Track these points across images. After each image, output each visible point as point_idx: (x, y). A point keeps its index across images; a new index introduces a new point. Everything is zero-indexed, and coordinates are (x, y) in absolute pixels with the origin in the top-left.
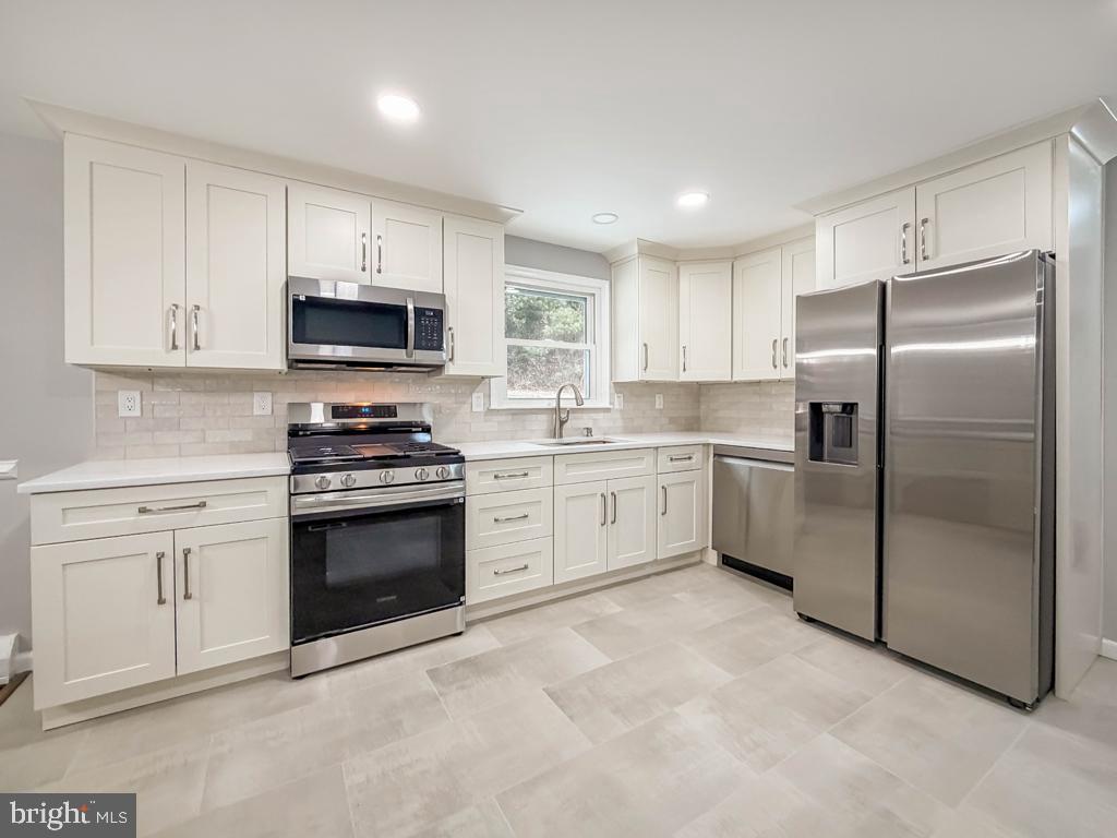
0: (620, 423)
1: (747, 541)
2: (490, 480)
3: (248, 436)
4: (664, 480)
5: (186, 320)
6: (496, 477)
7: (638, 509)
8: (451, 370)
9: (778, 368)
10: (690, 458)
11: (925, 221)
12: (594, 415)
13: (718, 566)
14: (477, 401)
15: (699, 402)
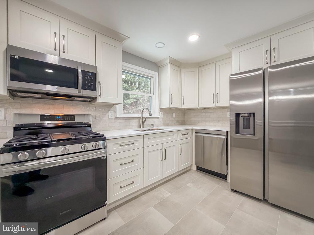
0: (162, 123)
1: (204, 161)
2: (118, 147)
4: (180, 142)
6: (120, 145)
7: (172, 153)
8: (100, 100)
9: (215, 103)
10: (188, 134)
11: (274, 49)
12: (154, 120)
13: (196, 171)
14: (111, 114)
15: (185, 115)
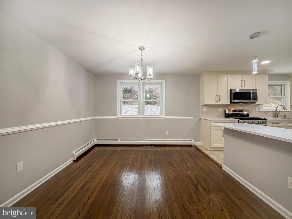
3: (218, 115)
5: (218, 98)
8: (256, 103)
14: (257, 109)
